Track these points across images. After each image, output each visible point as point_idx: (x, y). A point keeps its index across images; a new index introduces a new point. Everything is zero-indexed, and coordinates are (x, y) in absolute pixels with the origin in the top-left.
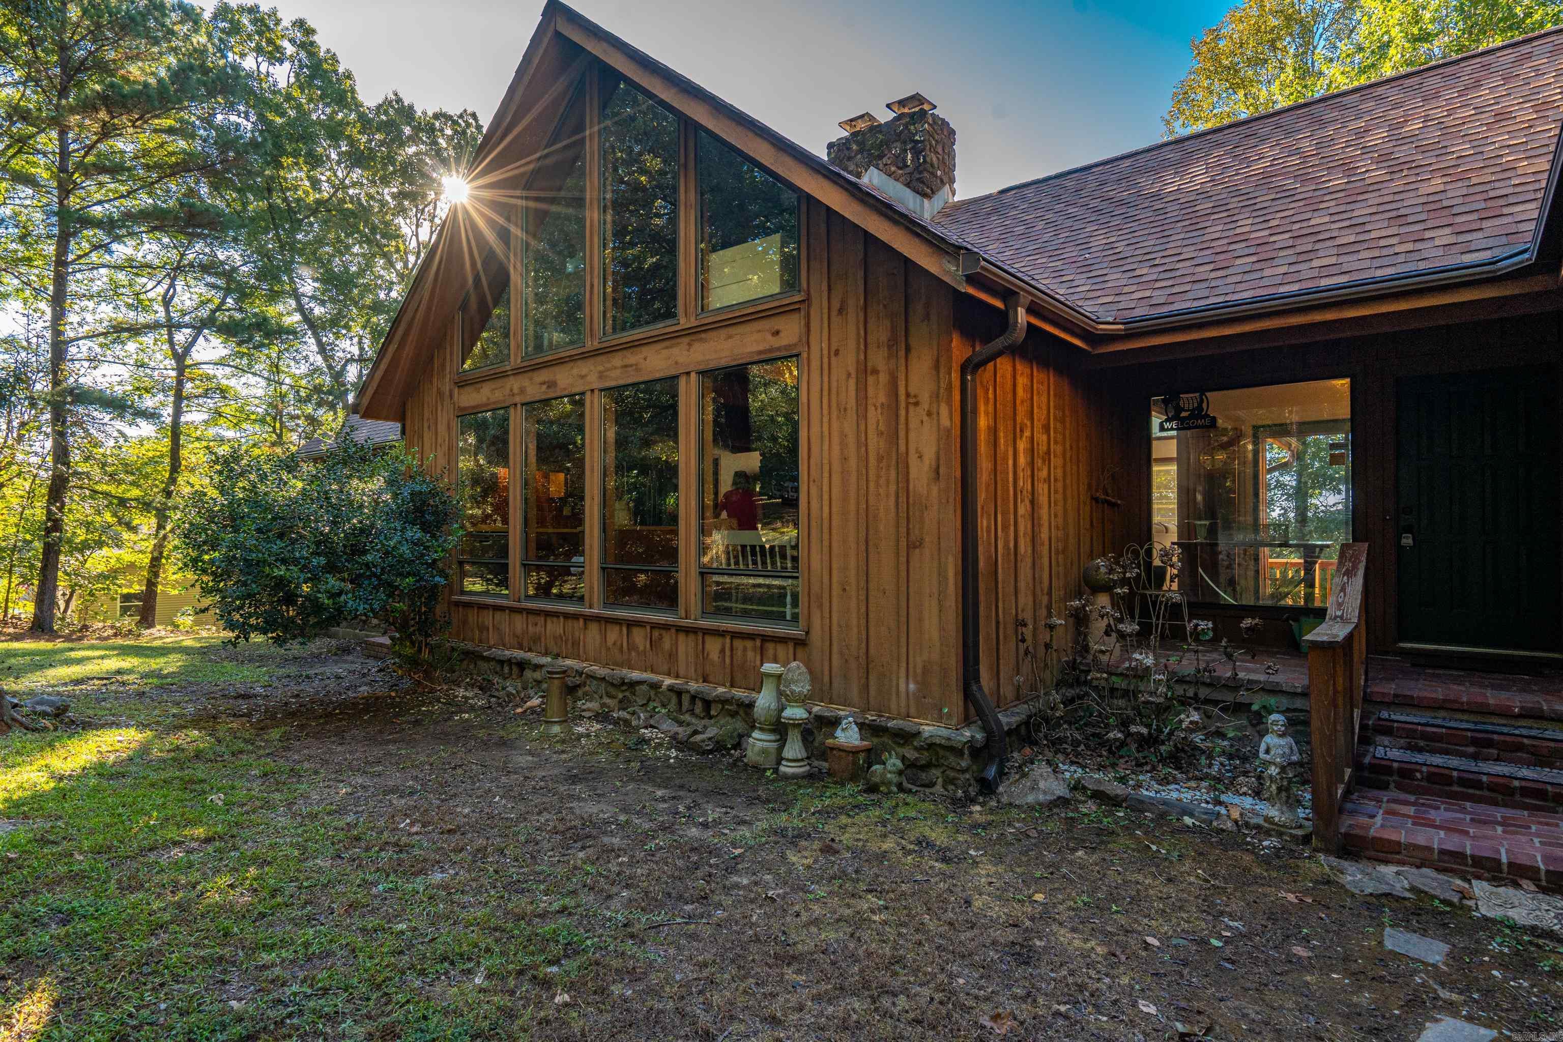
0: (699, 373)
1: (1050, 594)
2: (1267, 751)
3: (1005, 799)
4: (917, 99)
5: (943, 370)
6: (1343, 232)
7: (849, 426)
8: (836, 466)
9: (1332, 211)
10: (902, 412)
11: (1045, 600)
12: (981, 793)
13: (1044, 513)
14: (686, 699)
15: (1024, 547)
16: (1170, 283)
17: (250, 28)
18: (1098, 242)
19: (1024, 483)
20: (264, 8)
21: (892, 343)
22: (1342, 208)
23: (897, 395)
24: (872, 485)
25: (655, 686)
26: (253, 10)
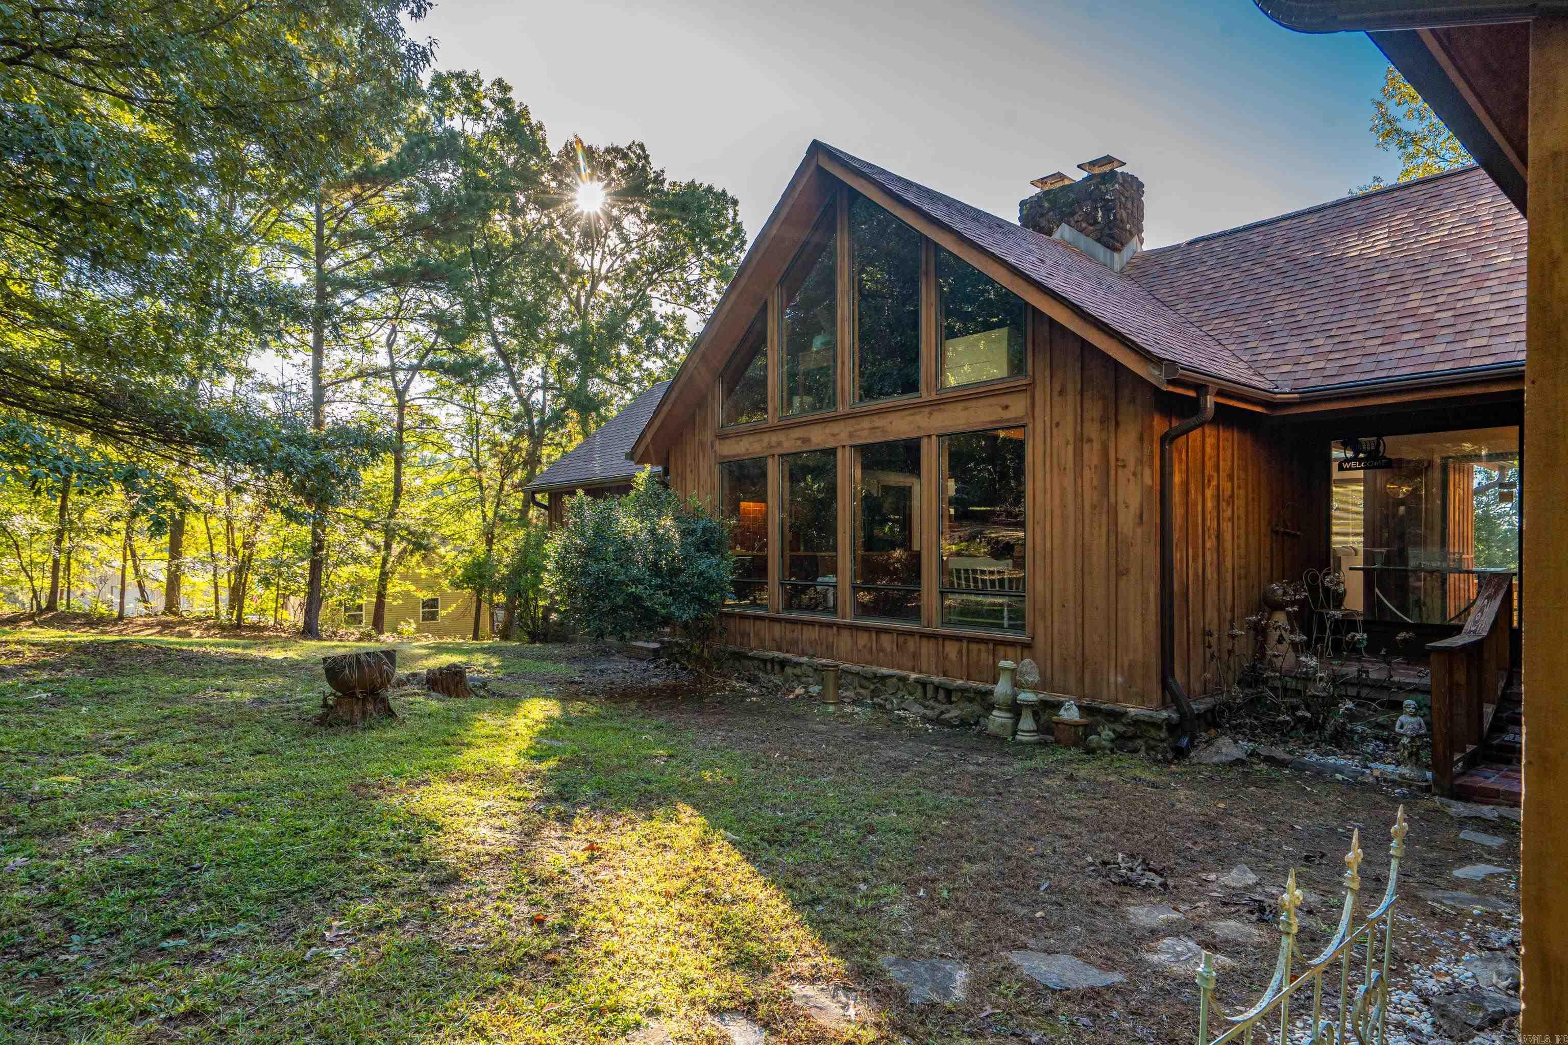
0: (939, 436)
1: (1233, 611)
2: (1402, 727)
3: (1195, 761)
4: (1109, 160)
5: (1146, 444)
6: (1499, 313)
7: (1068, 482)
8: (1057, 512)
9: (1494, 290)
10: (1112, 473)
11: (1228, 616)
12: (1175, 757)
13: (1228, 545)
14: (930, 691)
15: (1211, 573)
16: (1343, 354)
17: (458, 91)
18: (1283, 307)
19: (1211, 523)
20: (470, 73)
21: (1104, 421)
22: (1503, 288)
23: (1108, 461)
24: (1087, 528)
25: (903, 679)
26: (459, 76)
